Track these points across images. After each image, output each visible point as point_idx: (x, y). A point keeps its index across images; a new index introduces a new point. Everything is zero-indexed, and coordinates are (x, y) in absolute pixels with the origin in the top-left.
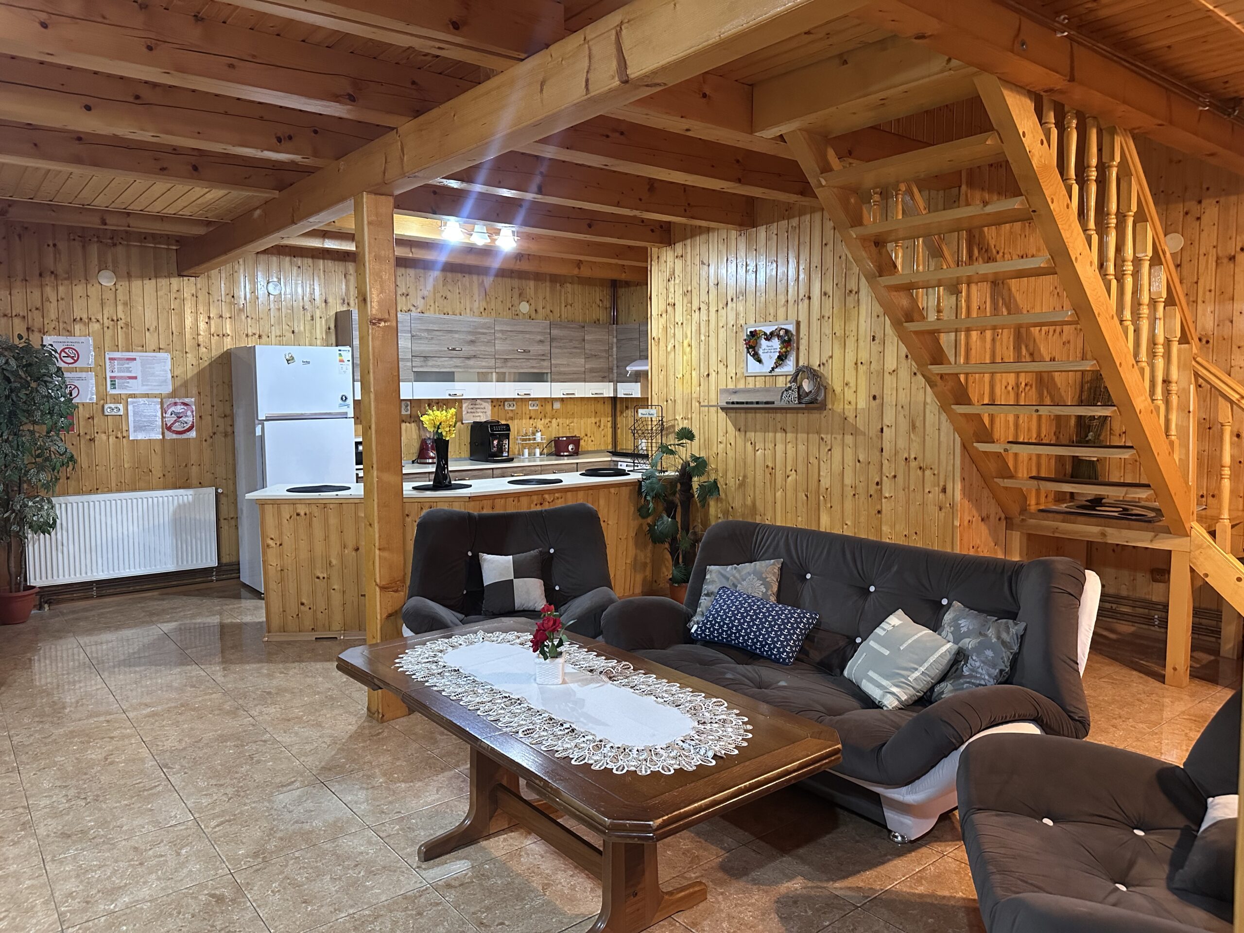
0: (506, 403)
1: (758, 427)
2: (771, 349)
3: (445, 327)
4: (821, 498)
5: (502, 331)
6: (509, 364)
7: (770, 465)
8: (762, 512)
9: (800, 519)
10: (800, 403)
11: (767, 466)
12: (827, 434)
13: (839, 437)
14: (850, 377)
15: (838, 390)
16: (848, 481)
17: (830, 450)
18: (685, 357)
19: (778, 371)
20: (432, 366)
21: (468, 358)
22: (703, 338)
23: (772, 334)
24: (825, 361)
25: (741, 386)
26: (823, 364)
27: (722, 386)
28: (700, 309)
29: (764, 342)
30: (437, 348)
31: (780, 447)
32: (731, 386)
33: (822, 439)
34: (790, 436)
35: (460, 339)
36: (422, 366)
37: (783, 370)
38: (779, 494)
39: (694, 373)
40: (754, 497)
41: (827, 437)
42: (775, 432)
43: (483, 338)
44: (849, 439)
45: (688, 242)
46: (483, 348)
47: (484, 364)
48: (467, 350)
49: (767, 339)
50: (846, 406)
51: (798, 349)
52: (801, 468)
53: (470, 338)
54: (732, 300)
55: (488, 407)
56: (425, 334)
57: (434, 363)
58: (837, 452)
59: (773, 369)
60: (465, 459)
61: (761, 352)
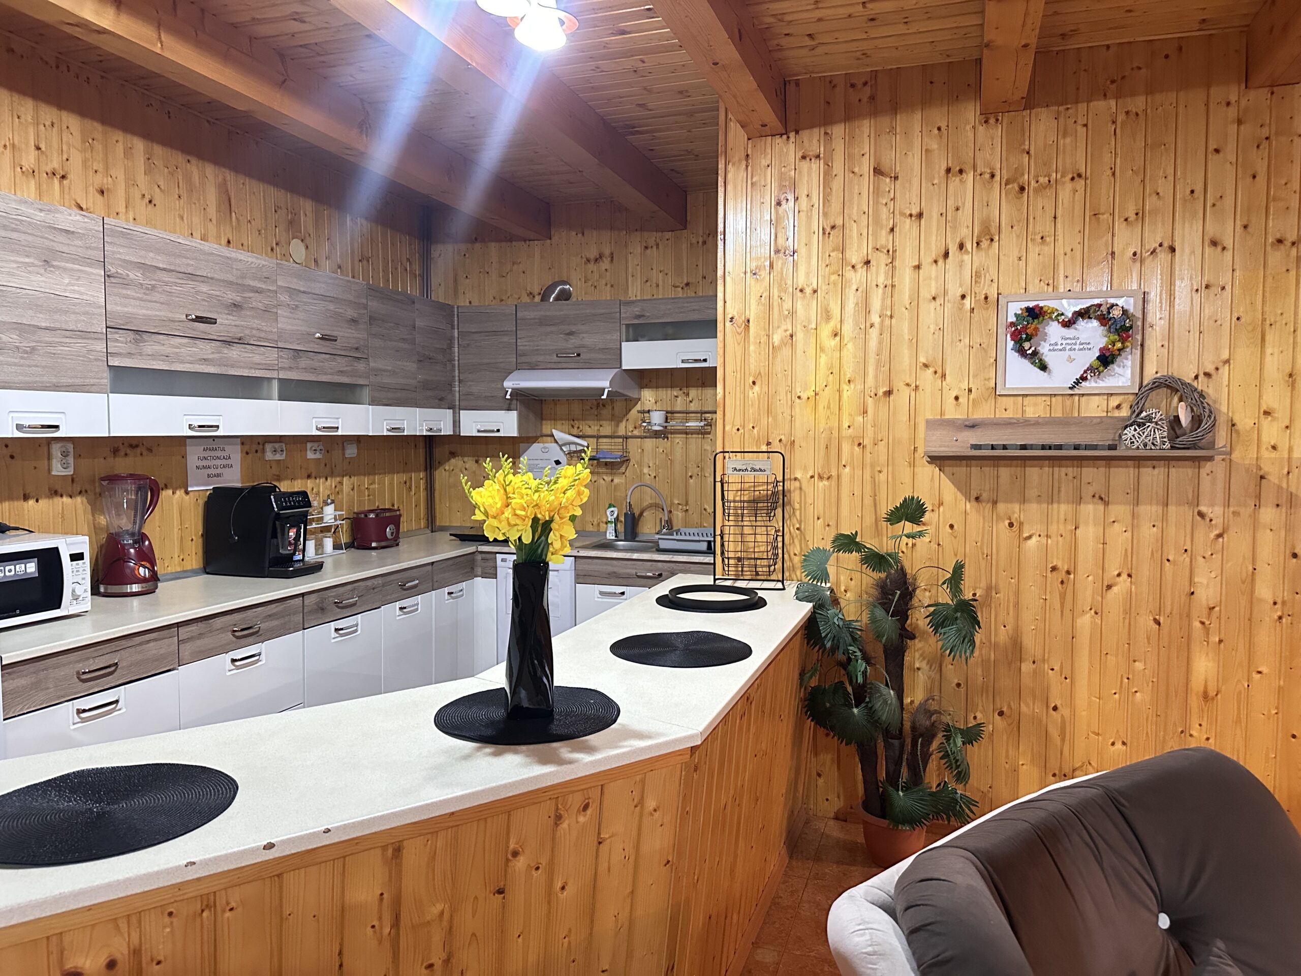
0: (268, 447)
1: (1032, 493)
2: (1072, 345)
3: (182, 264)
4: (1197, 624)
5: (291, 291)
6: (303, 362)
7: (1063, 566)
8: (1039, 657)
9: (1139, 665)
10: (1172, 448)
11: (1054, 569)
12: (1212, 505)
13: (1248, 510)
14: (1274, 397)
15: (1245, 421)
16: (1265, 591)
17: (1219, 536)
18: (823, 359)
19: (1090, 385)
20: (153, 356)
21: (228, 343)
22: (875, 319)
23: (1083, 314)
24: (1210, 368)
25: (984, 412)
26: (1207, 375)
27: (928, 412)
28: (868, 263)
29: (1054, 330)
30: (164, 313)
31: (1088, 534)
32: (952, 413)
33: (1201, 515)
34: (1119, 510)
35: (210, 296)
36: (130, 355)
37: (1101, 384)
38: (1085, 621)
39: (848, 392)
40: (1017, 629)
41: (1215, 512)
42: (1080, 500)
43: (257, 301)
44: (1268, 514)
45: (838, 130)
46: (256, 323)
47: (257, 358)
48: (227, 323)
49: (1068, 324)
50: (1266, 454)
51: (1142, 345)
52: (1145, 571)
53: (231, 296)
54: (961, 246)
55: (236, 454)
56: (135, 275)
57: (157, 347)
58: (1238, 540)
59: (1077, 383)
60: (194, 573)
61: (1044, 349)
